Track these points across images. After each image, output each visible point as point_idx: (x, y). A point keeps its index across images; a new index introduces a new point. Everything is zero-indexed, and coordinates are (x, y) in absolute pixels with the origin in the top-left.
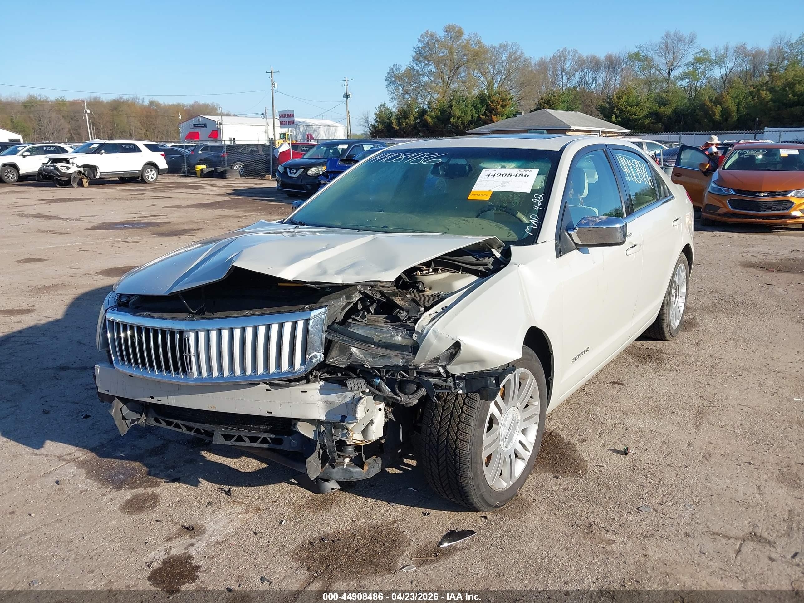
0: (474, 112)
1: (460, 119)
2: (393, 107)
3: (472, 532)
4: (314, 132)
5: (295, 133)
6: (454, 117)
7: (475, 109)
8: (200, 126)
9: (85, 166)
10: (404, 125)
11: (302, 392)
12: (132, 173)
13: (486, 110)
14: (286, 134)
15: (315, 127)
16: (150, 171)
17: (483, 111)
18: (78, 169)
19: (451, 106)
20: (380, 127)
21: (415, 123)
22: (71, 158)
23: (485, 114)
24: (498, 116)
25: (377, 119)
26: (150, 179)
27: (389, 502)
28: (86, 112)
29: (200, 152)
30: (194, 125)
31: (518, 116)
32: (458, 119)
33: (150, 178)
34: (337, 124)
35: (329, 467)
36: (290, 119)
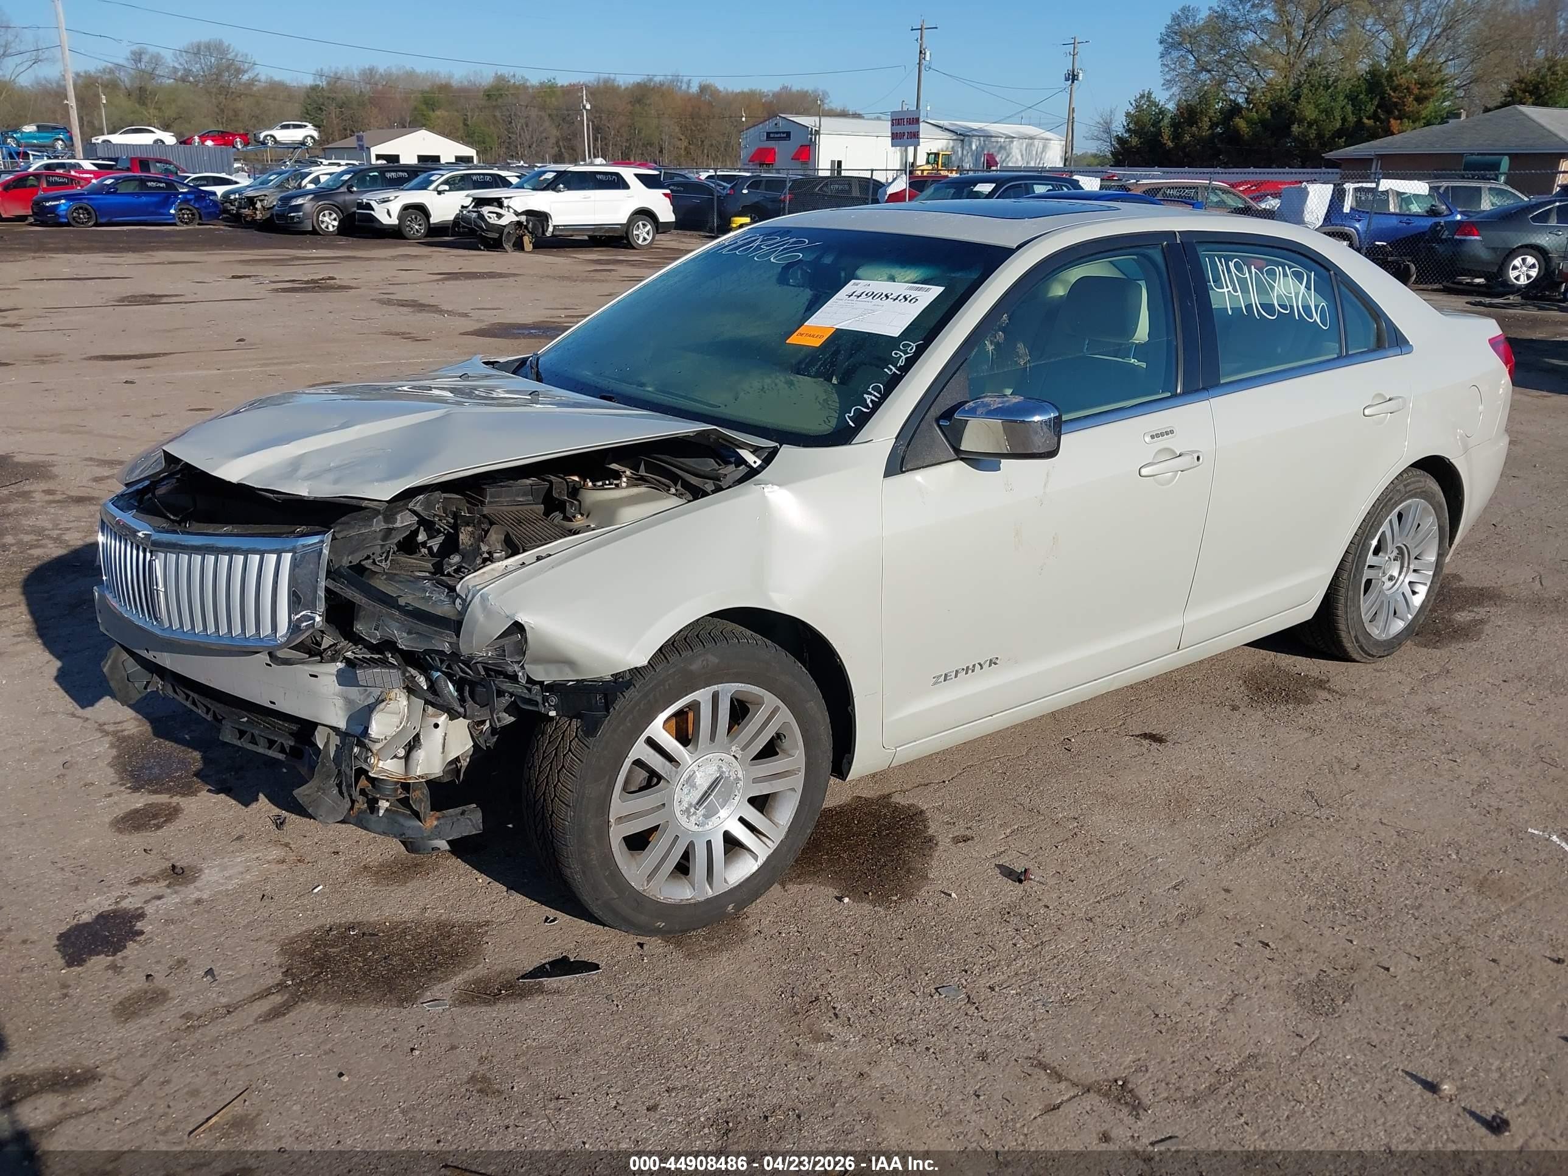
0: (1350, 111)
1: (1315, 127)
2: (1167, 99)
3: (596, 967)
4: (999, 152)
5: (960, 153)
6: (1300, 122)
7: (1352, 105)
8: (779, 135)
9: (529, 213)
10: (1187, 138)
11: (311, 675)
12: (610, 228)
13: (1378, 106)
14: (939, 154)
15: (1003, 140)
16: (641, 226)
17: (1371, 108)
18: (516, 219)
19: (1297, 98)
20: (1135, 141)
21: (1212, 134)
22: (506, 198)
23: (1374, 117)
24: (1406, 120)
25: (1131, 126)
26: (640, 242)
27: (509, 888)
28: (584, 107)
29: (745, 191)
30: (768, 134)
31: (1451, 121)
32: (1310, 125)
33: (641, 239)
34: (1048, 135)
35: (366, 811)
36: (912, 128)
